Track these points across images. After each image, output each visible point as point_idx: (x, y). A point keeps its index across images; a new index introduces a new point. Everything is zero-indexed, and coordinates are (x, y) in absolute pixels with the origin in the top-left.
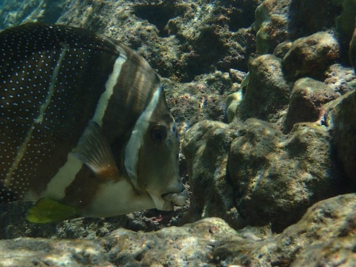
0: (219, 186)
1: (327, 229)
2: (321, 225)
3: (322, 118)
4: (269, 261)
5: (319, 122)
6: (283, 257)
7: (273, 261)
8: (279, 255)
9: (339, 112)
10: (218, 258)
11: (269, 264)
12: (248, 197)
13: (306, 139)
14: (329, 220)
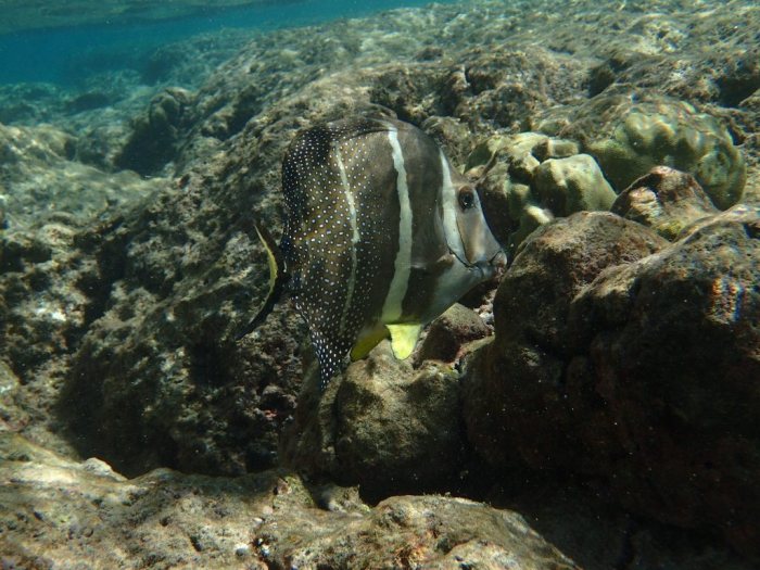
0: (322, 415)
1: (391, 538)
2: (385, 531)
3: (457, 361)
4: (316, 561)
5: (452, 365)
6: (333, 560)
7: (320, 562)
8: (329, 557)
9: (476, 359)
10: (261, 540)
11: (315, 565)
12: (349, 439)
13: (430, 384)
14: (396, 526)
